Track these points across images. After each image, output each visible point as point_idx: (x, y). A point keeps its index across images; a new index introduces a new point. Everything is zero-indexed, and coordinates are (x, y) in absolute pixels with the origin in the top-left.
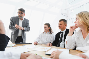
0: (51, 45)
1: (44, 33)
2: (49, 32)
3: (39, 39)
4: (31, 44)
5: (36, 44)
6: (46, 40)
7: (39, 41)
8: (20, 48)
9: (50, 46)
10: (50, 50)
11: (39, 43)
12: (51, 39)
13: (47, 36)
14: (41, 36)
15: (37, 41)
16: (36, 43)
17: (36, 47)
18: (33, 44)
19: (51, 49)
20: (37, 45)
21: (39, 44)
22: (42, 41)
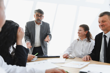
0: (90, 59)
1: (78, 40)
2: (86, 39)
3: (71, 50)
4: (59, 57)
5: (66, 57)
6: (82, 51)
7: (70, 54)
8: (44, 62)
9: (87, 60)
10: (87, 67)
11: (70, 55)
12: (89, 50)
13: (83, 45)
14: (73, 45)
15: (68, 53)
16: (66, 55)
17: (66, 61)
18: (61, 57)
19: (89, 65)
20: (68, 59)
21: (71, 57)
22: (75, 52)
